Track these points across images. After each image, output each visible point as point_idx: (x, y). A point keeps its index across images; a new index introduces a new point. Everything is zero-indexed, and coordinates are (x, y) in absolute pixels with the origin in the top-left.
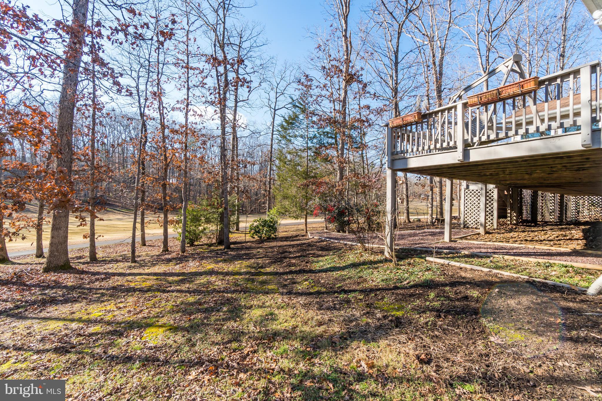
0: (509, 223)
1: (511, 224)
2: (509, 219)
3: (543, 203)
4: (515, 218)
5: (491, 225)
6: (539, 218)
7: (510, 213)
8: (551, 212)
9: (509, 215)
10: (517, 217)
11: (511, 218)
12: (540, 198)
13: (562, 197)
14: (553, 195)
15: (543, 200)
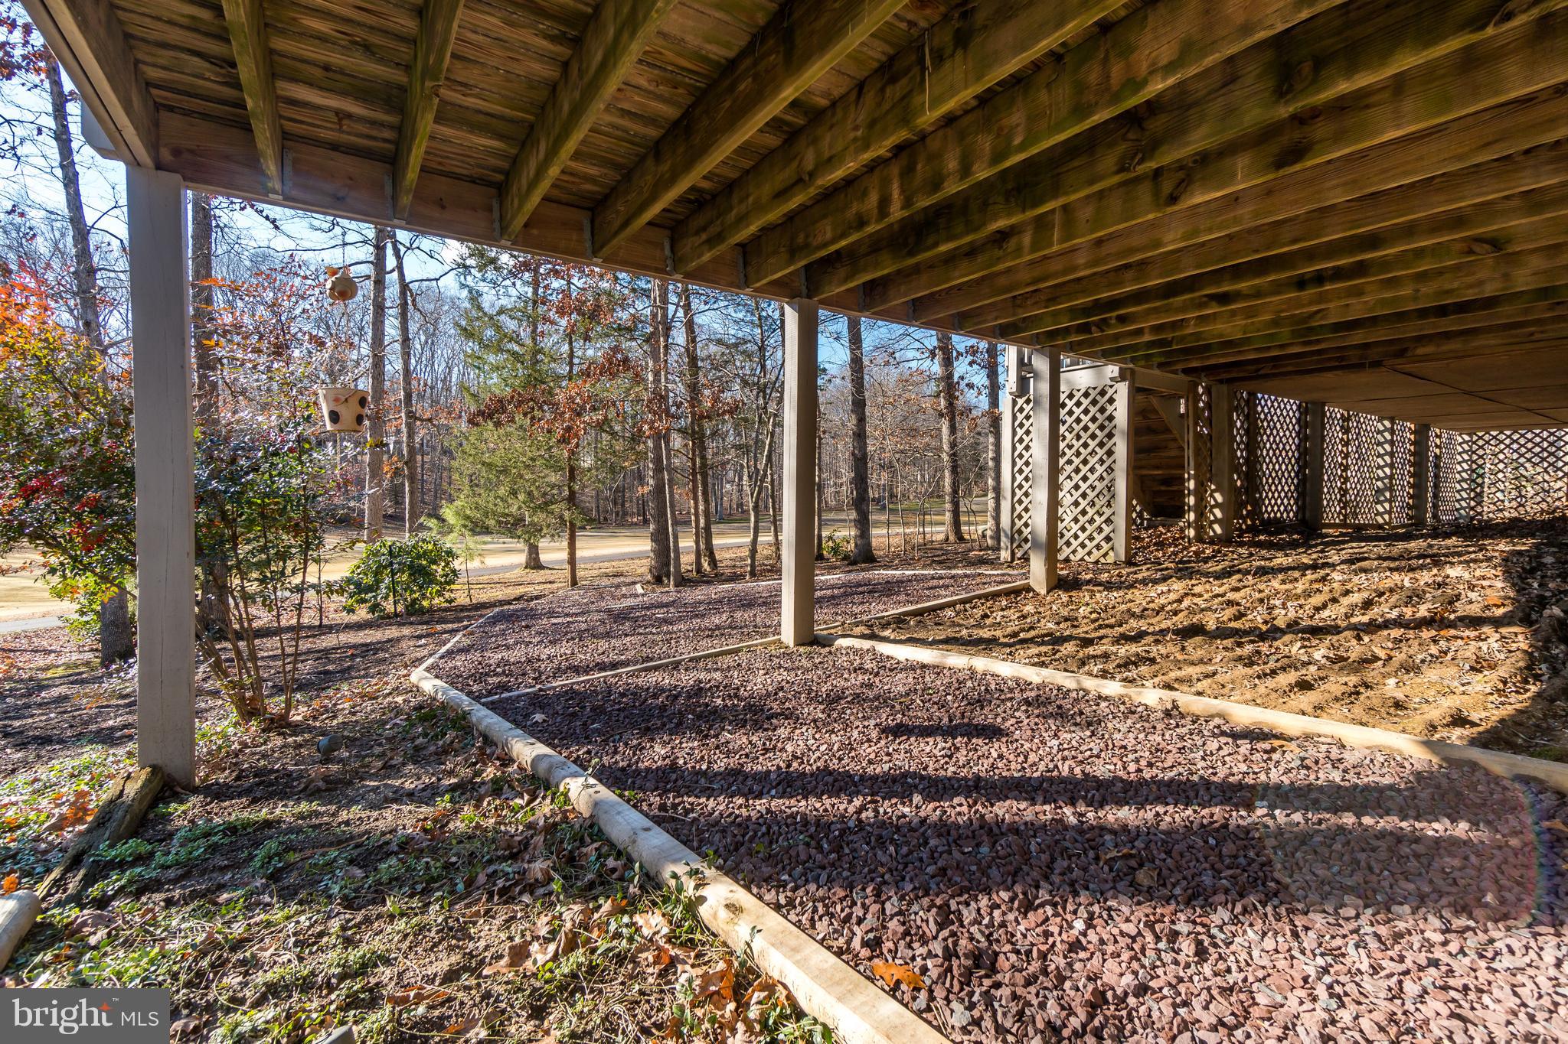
0: (1192, 533)
1: (1199, 539)
2: (1192, 516)
3: (1347, 456)
4: (1218, 513)
5: (1105, 546)
6: (1332, 513)
7: (1200, 493)
8: (1379, 491)
9: (1192, 500)
10: (1233, 508)
11: (1201, 514)
12: (1334, 433)
13: (1422, 432)
14: (1387, 423)
15: (1347, 444)
